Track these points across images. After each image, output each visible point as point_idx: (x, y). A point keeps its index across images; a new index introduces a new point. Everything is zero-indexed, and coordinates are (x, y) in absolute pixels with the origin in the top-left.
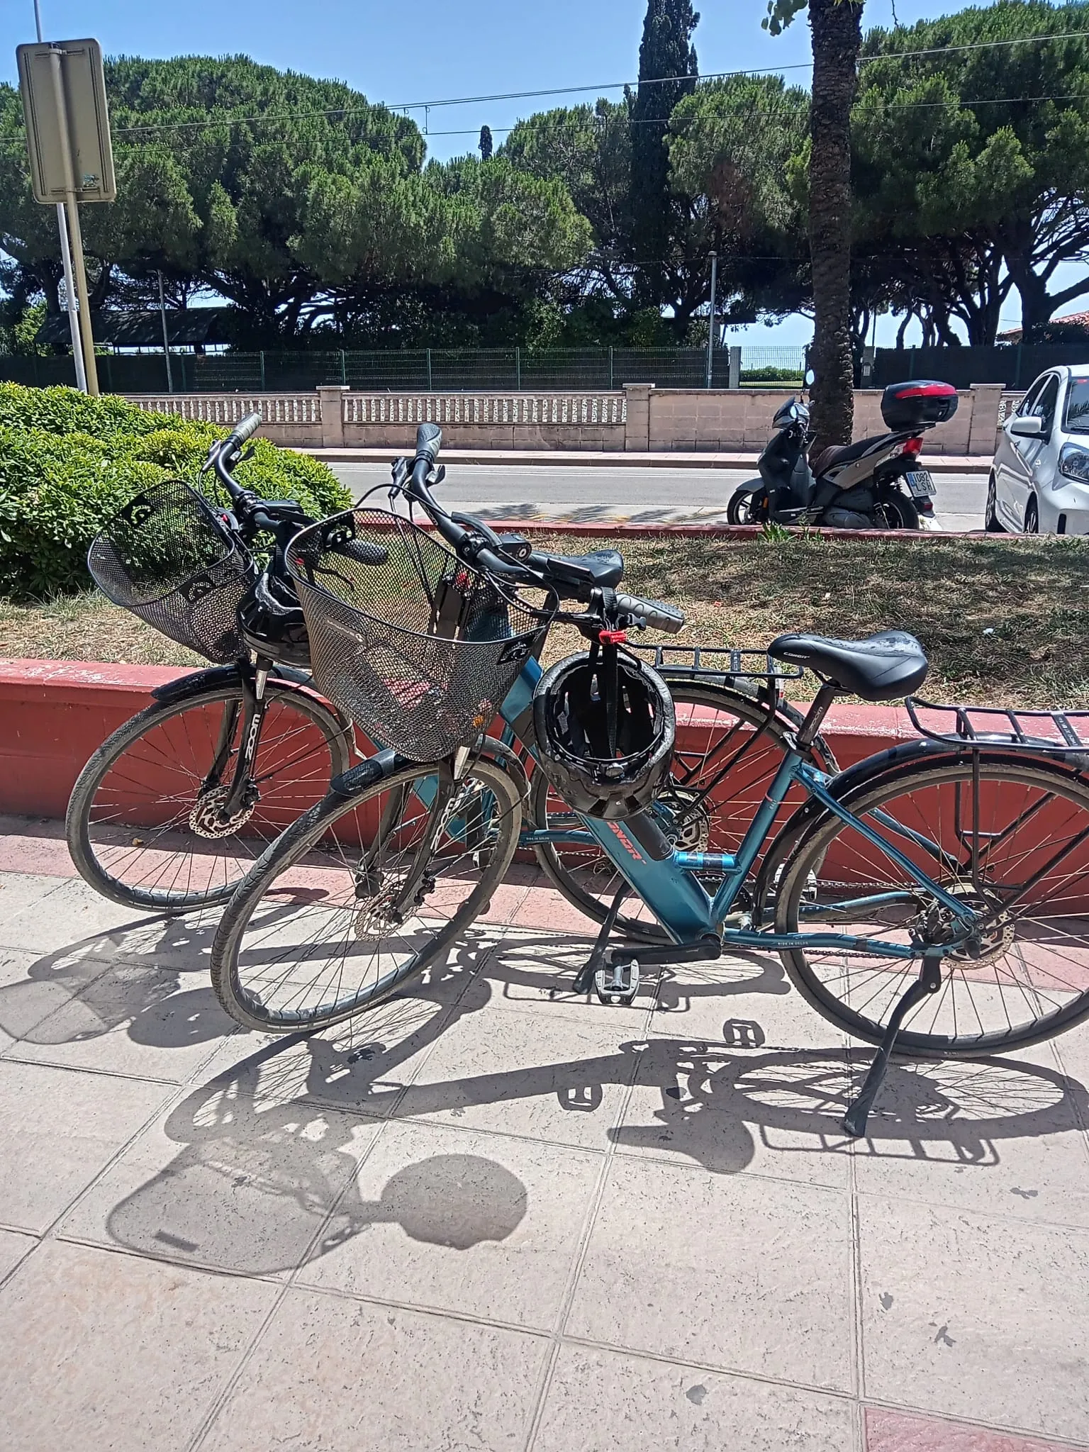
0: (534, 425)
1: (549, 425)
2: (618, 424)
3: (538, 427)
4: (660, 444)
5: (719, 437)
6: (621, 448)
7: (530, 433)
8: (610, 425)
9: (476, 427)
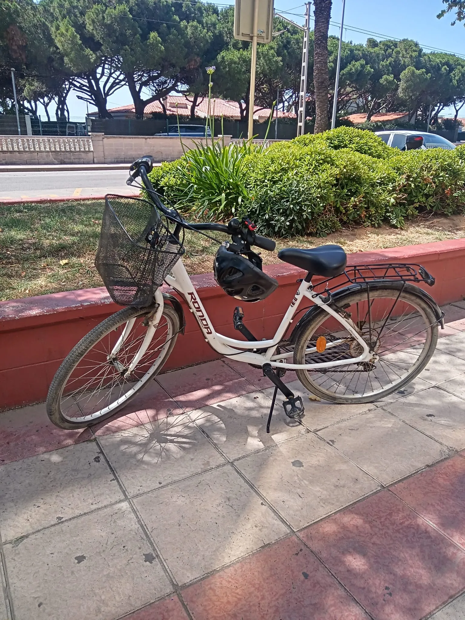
0: (48, 152)
1: (55, 152)
2: (89, 151)
3: (50, 153)
4: (109, 160)
5: (134, 156)
6: (92, 162)
7: (47, 156)
8: (85, 152)
9: (17, 153)
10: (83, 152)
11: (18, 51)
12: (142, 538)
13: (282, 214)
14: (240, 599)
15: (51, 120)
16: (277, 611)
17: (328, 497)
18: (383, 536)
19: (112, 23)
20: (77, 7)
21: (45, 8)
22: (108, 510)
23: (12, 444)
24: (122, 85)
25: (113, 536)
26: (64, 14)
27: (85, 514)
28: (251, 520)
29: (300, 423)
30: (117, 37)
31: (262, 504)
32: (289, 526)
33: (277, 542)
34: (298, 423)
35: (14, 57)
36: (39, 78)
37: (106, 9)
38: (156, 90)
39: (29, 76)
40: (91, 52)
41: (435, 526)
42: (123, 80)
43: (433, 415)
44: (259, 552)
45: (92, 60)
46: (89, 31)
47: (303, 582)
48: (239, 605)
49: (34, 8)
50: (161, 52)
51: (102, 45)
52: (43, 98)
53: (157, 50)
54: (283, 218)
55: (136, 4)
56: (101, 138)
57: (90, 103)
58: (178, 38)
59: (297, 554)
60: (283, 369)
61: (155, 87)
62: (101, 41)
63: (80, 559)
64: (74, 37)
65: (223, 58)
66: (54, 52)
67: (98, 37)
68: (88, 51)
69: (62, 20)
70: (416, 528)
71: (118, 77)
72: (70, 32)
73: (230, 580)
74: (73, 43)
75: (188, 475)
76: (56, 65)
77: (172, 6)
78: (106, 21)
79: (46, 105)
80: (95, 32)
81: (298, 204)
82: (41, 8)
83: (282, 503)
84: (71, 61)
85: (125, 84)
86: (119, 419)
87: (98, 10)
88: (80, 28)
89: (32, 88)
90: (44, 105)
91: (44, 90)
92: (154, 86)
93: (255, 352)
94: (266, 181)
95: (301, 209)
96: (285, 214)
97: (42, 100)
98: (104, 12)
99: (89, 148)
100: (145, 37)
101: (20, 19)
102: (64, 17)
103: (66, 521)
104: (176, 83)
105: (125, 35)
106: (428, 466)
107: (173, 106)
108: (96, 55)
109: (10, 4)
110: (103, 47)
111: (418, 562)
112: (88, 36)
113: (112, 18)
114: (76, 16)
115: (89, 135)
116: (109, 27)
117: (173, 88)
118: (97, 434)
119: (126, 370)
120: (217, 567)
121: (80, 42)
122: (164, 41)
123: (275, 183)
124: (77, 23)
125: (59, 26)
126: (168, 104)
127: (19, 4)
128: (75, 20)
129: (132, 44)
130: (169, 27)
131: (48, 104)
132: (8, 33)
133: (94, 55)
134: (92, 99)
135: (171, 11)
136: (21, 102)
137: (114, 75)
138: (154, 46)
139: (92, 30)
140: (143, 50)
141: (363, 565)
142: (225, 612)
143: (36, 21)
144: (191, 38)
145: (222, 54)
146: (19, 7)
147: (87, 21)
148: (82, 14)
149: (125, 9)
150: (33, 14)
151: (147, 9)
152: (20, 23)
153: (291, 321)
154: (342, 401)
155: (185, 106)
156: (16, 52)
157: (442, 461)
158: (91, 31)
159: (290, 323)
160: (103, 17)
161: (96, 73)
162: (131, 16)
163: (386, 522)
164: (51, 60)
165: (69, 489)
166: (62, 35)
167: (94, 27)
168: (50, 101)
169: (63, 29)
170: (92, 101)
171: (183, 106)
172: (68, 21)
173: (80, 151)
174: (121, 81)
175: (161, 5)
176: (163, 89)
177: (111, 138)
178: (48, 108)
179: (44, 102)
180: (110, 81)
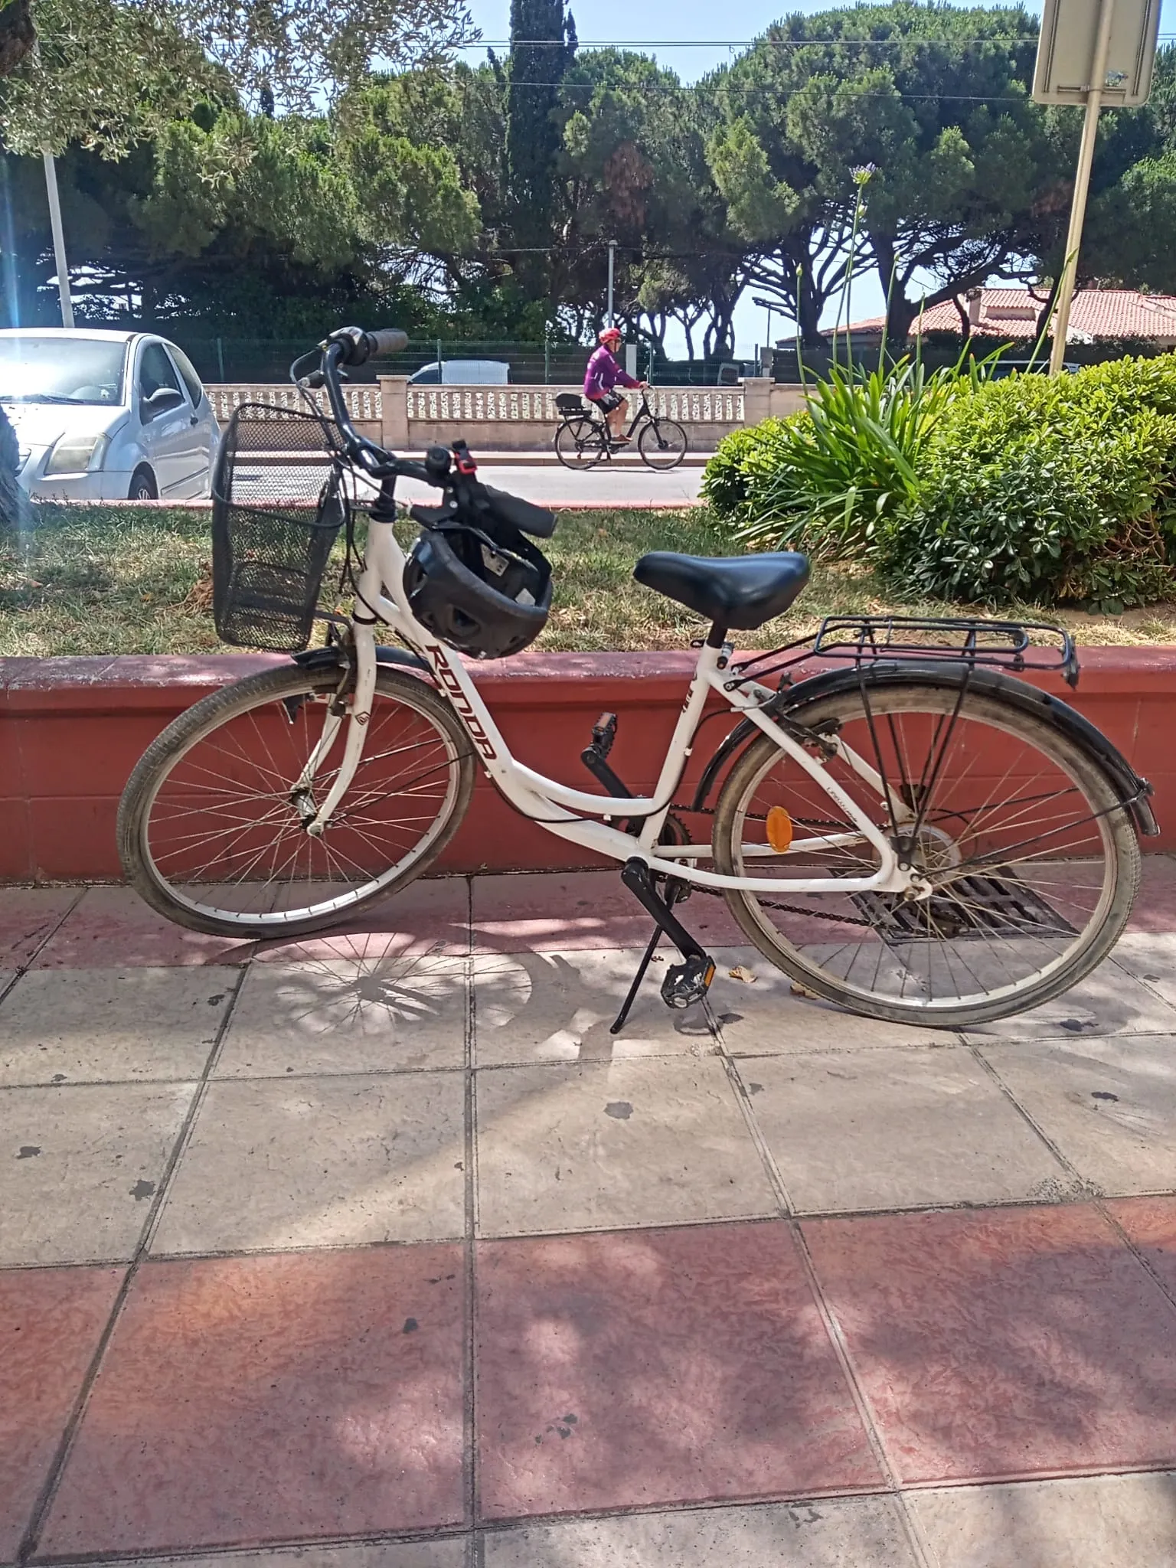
2: (734, 422)
8: (724, 423)
10: (720, 423)
11: (629, 202)
12: (164, 1154)
13: (974, 540)
14: (232, 1318)
15: (696, 358)
16: (283, 1367)
17: (623, 1195)
18: (674, 1314)
19: (848, 115)
20: (771, 88)
21: (702, 98)
22: (150, 1090)
23: (99, 940)
24: (867, 268)
25: (119, 1133)
26: (740, 107)
27: (109, 1083)
28: (403, 1188)
29: (713, 1032)
30: (856, 149)
31: (458, 1165)
32: (473, 1224)
33: (417, 1246)
34: (707, 1030)
35: (621, 216)
36: (676, 262)
37: (839, 82)
38: (952, 274)
39: (652, 257)
40: (790, 190)
41: (842, 1337)
42: (871, 255)
43: (1115, 1098)
44: (361, 1249)
45: (789, 210)
46: (791, 141)
47: (393, 1336)
48: (221, 1328)
49: (678, 102)
50: (967, 175)
51: (818, 171)
52: (684, 308)
53: (954, 173)
54: (975, 551)
55: (917, 64)
56: (766, 391)
57: (783, 314)
58: (1015, 138)
59: (434, 1281)
60: (684, 881)
61: (950, 268)
62: (818, 163)
63: (28, 1152)
64: (754, 157)
65: (1139, 178)
66: (709, 197)
67: (811, 154)
68: (783, 188)
69: (733, 122)
70: (779, 1325)
71: (860, 247)
72: (745, 147)
73: (251, 1278)
74: (753, 173)
75: (360, 1068)
76: (710, 228)
77: (1011, 58)
78: (833, 113)
79: (688, 326)
80: (805, 142)
81: (1025, 513)
82: (693, 102)
83: (503, 1176)
84: (741, 214)
85: (872, 266)
86: (326, 940)
87: (818, 88)
88: (771, 135)
89: (657, 284)
90: (684, 323)
91: (683, 287)
92: (946, 264)
93: (609, 824)
94: (965, 455)
95: (1029, 528)
96: (986, 538)
97: (681, 313)
98: (831, 91)
99: (734, 414)
100: (927, 141)
101: (644, 130)
102: (740, 113)
103: (68, 1085)
104: (1003, 253)
105: (879, 142)
106: (969, 1205)
107: (997, 314)
108: (802, 195)
109: (624, 97)
110: (819, 177)
111: (710, 1395)
112: (788, 153)
113: (850, 102)
114: (766, 108)
115: (740, 384)
116: (841, 126)
117: (995, 268)
118: (258, 956)
119: (311, 818)
120: (249, 1246)
121: (766, 168)
122: (976, 146)
123: (987, 459)
124: (766, 124)
125: (724, 135)
126: (983, 311)
127: (645, 96)
128: (762, 117)
129: (891, 164)
130: (994, 113)
131: (693, 321)
132: (613, 162)
133: (795, 198)
134: (789, 305)
135: (1008, 69)
136: (634, 321)
137: (848, 245)
138: (950, 162)
139: (800, 136)
140: (916, 173)
141: (563, 1352)
142: (184, 1327)
143: (677, 130)
144: (1052, 134)
145: (1137, 168)
146: (643, 101)
147: (790, 116)
148: (782, 101)
149: (884, 78)
150: (673, 114)
151: (944, 71)
152: (642, 138)
153: (688, 752)
154: (863, 1005)
155: (1028, 313)
156: (624, 205)
157: (1028, 1204)
158: (796, 140)
159: (687, 758)
160: (830, 104)
161: (809, 242)
162: (897, 94)
163: (714, 1289)
164: (698, 216)
165: (119, 1035)
166: (727, 155)
167: (805, 129)
168: (699, 315)
169: (731, 144)
170: (787, 310)
171: (1024, 313)
172: (747, 122)
173: (712, 422)
174: (866, 258)
175: (982, 57)
176: (971, 269)
177: (790, 389)
178: (693, 330)
179: (686, 316)
180: (836, 258)
